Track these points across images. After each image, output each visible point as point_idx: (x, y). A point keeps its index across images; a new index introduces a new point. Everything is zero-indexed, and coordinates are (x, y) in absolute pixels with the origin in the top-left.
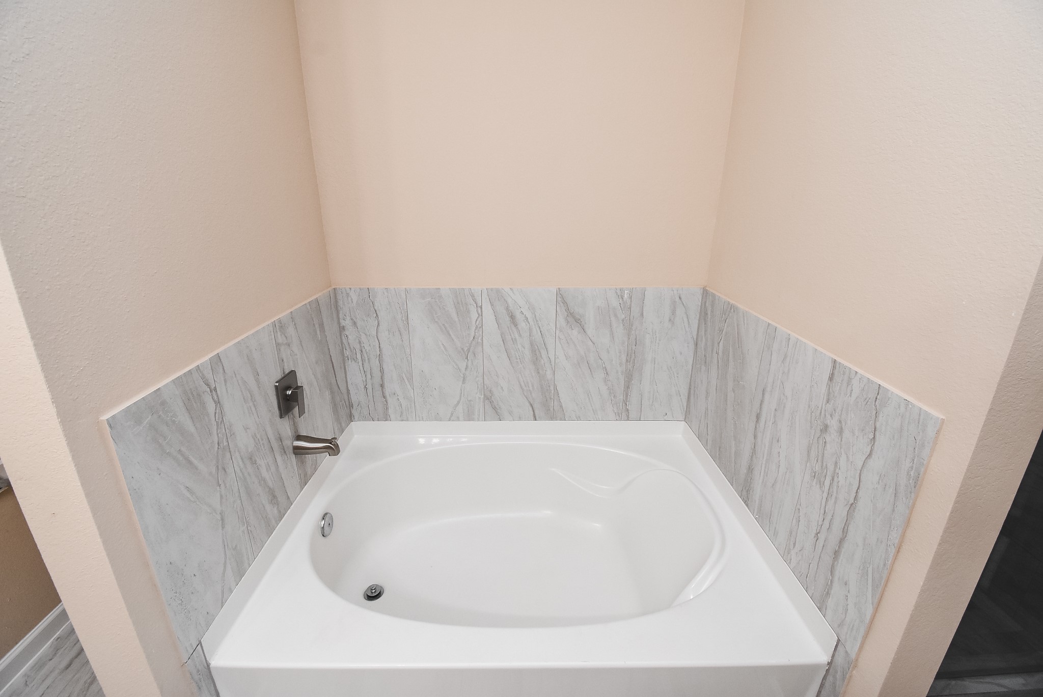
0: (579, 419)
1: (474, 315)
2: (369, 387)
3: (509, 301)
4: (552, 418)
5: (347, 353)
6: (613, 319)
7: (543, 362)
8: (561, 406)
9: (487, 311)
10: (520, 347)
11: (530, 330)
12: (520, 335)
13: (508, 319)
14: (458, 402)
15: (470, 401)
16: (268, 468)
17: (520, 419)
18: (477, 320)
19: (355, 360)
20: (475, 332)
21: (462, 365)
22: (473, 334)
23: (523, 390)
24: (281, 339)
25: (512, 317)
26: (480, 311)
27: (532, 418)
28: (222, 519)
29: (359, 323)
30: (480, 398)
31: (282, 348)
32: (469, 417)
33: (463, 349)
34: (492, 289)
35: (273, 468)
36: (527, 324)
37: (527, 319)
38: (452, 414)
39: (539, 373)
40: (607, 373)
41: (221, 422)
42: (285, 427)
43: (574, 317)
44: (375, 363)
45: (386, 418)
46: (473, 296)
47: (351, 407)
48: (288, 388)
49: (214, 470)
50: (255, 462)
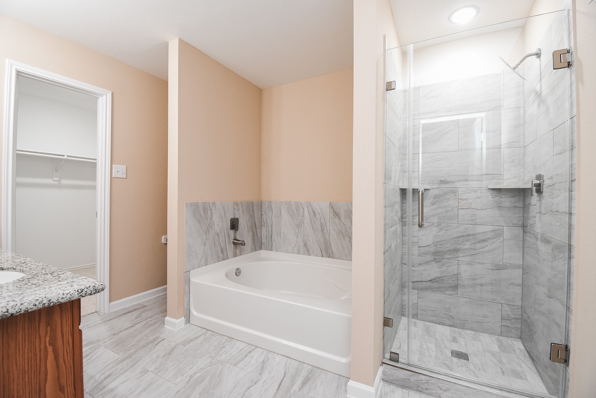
0: (339, 258)
1: (301, 212)
2: (268, 237)
3: (313, 206)
4: (329, 257)
5: (263, 224)
7: (325, 232)
8: (332, 252)
9: (306, 209)
10: (317, 224)
11: (321, 218)
12: (317, 220)
13: (313, 213)
14: (295, 246)
15: (299, 246)
16: (222, 241)
17: (317, 256)
18: (302, 214)
19: (264, 226)
20: (302, 218)
21: (297, 231)
23: (318, 243)
24: (235, 207)
25: (314, 213)
26: (303, 210)
27: (321, 256)
28: (205, 244)
29: (267, 213)
30: (302, 245)
31: (236, 210)
32: (299, 253)
33: (297, 224)
34: (307, 202)
35: (224, 242)
36: (319, 216)
37: (319, 214)
38: (293, 251)
39: (324, 236)
40: (350, 238)
41: (211, 219)
42: (232, 232)
43: (336, 214)
44: (270, 228)
45: (272, 250)
46: (301, 204)
47: (262, 244)
48: (234, 222)
49: (206, 229)
50: (219, 237)
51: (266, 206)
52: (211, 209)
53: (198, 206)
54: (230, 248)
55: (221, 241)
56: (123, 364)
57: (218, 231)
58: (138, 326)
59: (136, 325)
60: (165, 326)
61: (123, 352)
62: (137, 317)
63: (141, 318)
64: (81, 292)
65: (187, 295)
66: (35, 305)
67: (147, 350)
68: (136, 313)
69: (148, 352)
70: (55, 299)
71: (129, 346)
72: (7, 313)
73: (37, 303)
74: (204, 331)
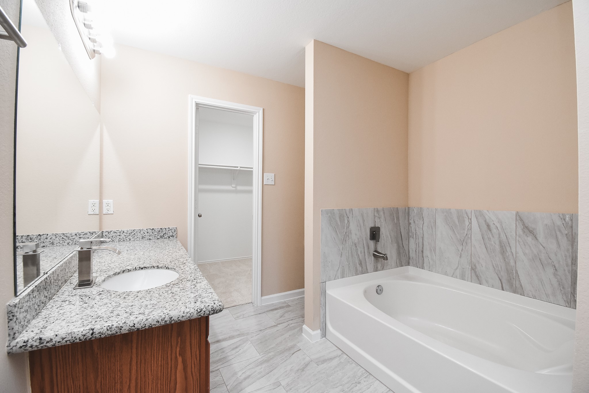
0: (535, 297)
1: (467, 223)
2: (417, 251)
3: (487, 217)
4: (515, 292)
5: (410, 234)
6: (558, 233)
7: (507, 254)
8: (521, 286)
9: (474, 220)
10: (493, 243)
11: (499, 234)
12: (493, 237)
13: (486, 226)
14: (457, 268)
15: (463, 268)
16: (361, 253)
17: (493, 286)
18: (468, 226)
19: (413, 238)
20: (467, 232)
21: (460, 248)
22: (466, 233)
23: (495, 269)
24: (376, 214)
25: (488, 226)
26: (470, 221)
27: (501, 288)
28: (341, 254)
29: (416, 222)
30: (469, 268)
31: (376, 218)
32: (463, 278)
33: (460, 240)
34: (477, 211)
35: (363, 254)
36: (497, 230)
37: (497, 228)
38: (453, 274)
39: (505, 260)
40: (556, 270)
41: (348, 227)
42: (372, 243)
43: (528, 229)
44: (421, 240)
45: (423, 268)
46: (467, 213)
47: (409, 258)
48: (374, 232)
49: (343, 239)
50: (357, 247)
51: (415, 212)
52: (348, 216)
53: (334, 213)
54: (370, 261)
55: (359, 253)
56: (261, 368)
57: (356, 241)
58: (280, 327)
59: (278, 325)
60: (303, 334)
61: (263, 353)
62: (281, 317)
63: (284, 318)
64: (200, 312)
65: (323, 308)
66: (158, 322)
67: (283, 357)
68: (281, 312)
69: (284, 360)
70: (175, 317)
71: (270, 348)
72: (133, 328)
73: (160, 320)
74: (339, 352)
